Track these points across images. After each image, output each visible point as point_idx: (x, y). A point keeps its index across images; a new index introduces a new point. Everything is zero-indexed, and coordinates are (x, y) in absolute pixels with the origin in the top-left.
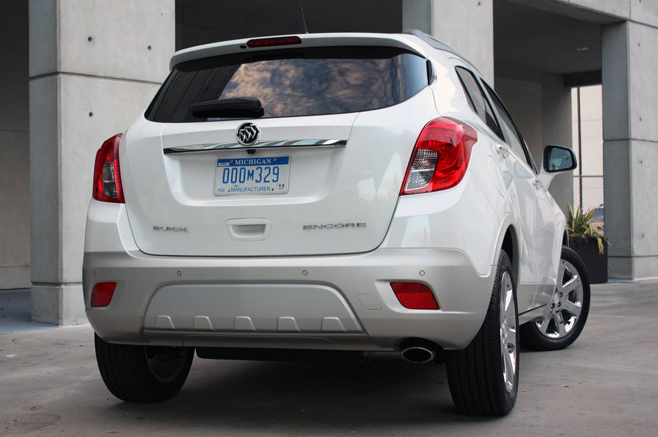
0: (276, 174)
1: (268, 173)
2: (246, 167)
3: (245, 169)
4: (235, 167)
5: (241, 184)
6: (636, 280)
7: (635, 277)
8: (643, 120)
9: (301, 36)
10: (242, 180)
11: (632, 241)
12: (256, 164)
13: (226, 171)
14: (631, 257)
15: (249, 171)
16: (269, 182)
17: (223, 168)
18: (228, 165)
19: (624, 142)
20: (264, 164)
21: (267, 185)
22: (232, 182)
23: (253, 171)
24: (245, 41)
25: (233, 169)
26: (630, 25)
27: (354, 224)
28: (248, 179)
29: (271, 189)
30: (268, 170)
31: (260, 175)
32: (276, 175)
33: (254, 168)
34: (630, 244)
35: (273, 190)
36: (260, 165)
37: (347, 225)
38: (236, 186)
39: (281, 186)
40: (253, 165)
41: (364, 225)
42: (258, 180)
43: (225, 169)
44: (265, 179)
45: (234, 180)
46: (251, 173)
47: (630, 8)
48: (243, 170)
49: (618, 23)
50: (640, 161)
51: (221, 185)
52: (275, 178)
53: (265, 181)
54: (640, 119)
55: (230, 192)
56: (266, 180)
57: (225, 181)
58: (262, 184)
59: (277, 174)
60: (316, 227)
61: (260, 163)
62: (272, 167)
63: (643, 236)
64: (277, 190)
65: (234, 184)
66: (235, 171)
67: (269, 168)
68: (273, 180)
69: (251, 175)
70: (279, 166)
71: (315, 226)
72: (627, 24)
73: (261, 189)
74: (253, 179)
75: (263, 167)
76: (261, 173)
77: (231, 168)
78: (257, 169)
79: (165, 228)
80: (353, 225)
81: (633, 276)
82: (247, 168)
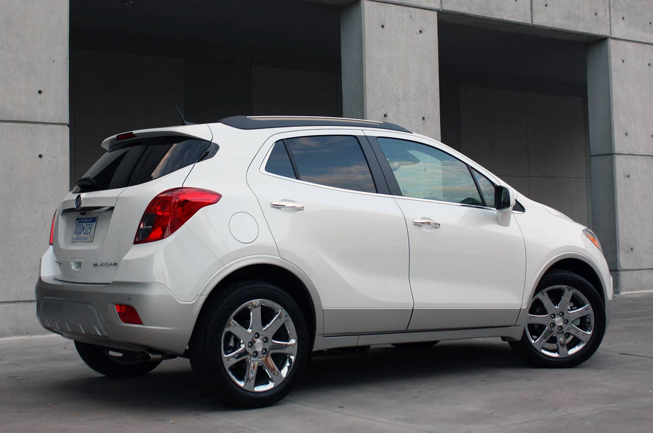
6: (623, 293)
7: (622, 291)
8: (629, 134)
9: (135, 132)
11: (618, 254)
14: (618, 271)
19: (608, 157)
24: (115, 136)
26: (611, 42)
34: (616, 257)
47: (610, 26)
49: (600, 41)
50: (627, 175)
54: (627, 134)
63: (632, 249)
72: (608, 41)
81: (621, 290)
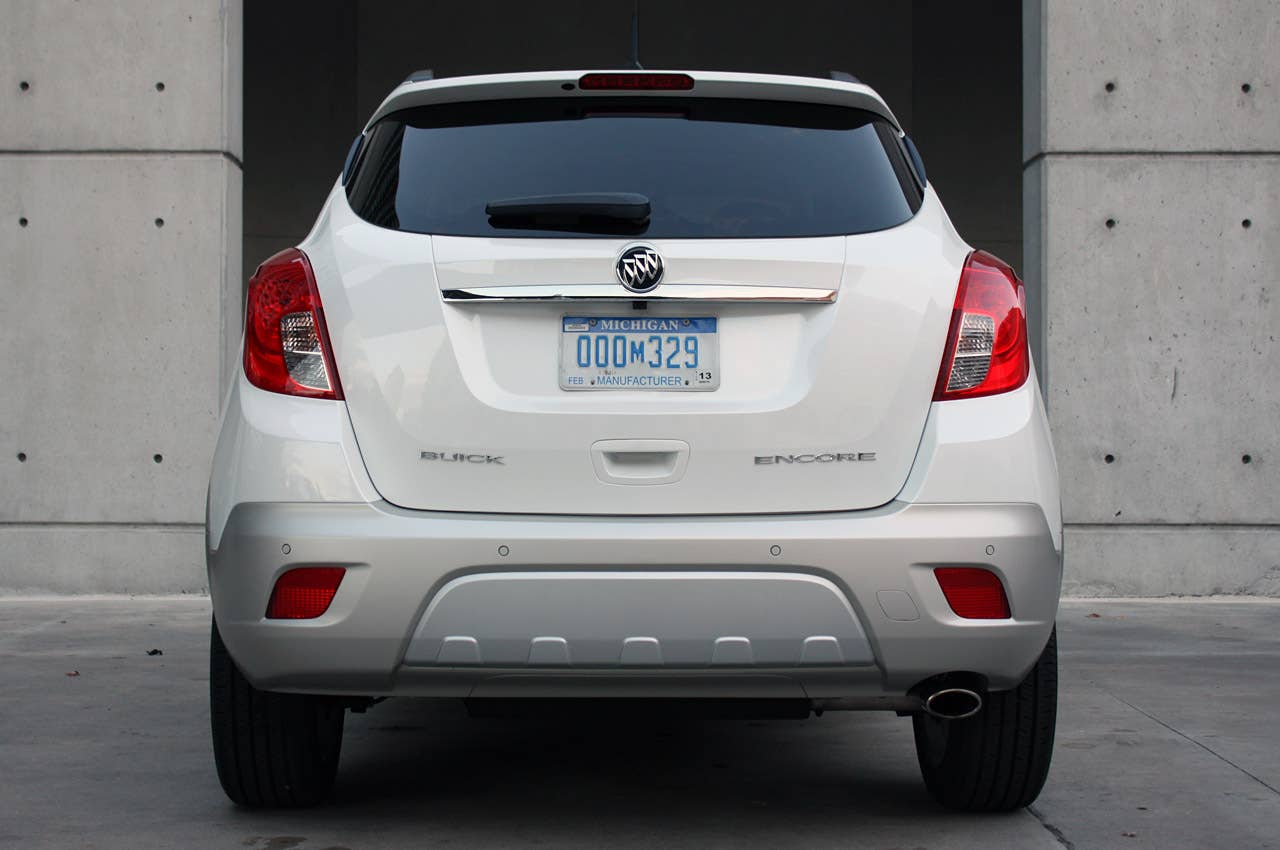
0: (691, 352)
1: (674, 350)
2: (627, 335)
3: (623, 338)
4: (602, 334)
5: (619, 370)
10: (619, 361)
12: (648, 331)
13: (584, 343)
15: (633, 344)
16: (678, 366)
17: (576, 336)
18: (587, 329)
20: (663, 331)
21: (673, 373)
22: (599, 365)
23: (642, 344)
24: (575, 75)
25: (599, 338)
27: (853, 455)
28: (632, 361)
29: (683, 382)
30: (673, 343)
31: (658, 352)
32: (693, 355)
33: (645, 337)
35: (687, 383)
36: (657, 331)
37: (839, 457)
38: (606, 373)
39: (705, 376)
40: (643, 331)
41: (871, 456)
42: (655, 362)
43: (581, 338)
44: (668, 360)
45: (602, 361)
46: (638, 348)
48: (619, 343)
51: (574, 371)
52: (690, 359)
53: (669, 366)
55: (595, 385)
56: (672, 362)
57: (584, 361)
58: (663, 372)
59: (695, 352)
60: (781, 461)
61: (655, 327)
62: (682, 337)
64: (697, 384)
65: (603, 369)
66: (602, 343)
67: (677, 339)
68: (686, 363)
69: (638, 351)
70: (698, 335)
71: (778, 458)
73: (662, 380)
74: (643, 360)
75: (664, 337)
76: (660, 347)
77: (593, 336)
78: (651, 341)
79: (449, 455)
80: (851, 458)
82: (630, 337)
